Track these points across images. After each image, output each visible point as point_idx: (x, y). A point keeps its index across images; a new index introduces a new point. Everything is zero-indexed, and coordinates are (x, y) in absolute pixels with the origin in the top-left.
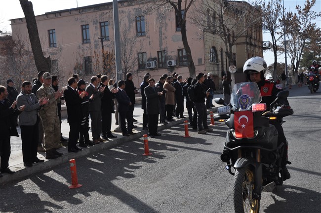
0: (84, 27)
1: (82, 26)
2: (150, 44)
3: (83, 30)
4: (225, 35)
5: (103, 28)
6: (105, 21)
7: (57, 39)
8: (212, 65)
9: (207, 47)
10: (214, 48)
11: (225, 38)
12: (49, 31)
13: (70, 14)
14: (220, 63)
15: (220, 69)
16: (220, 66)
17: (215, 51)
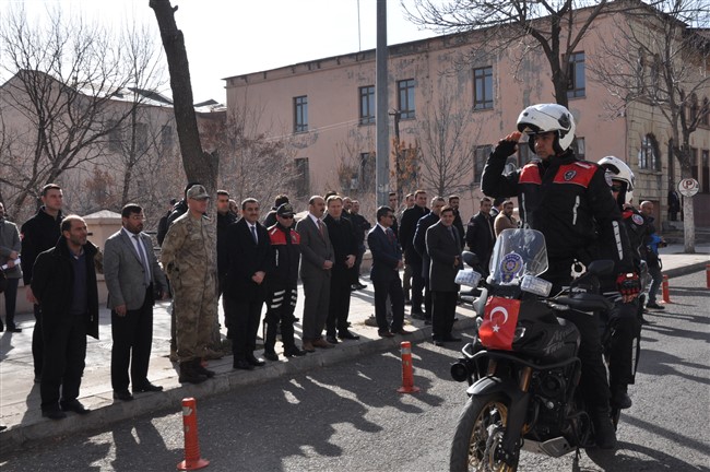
0: (364, 91)
1: (361, 89)
2: (502, 128)
3: (361, 96)
4: (673, 106)
5: (403, 92)
6: (407, 77)
7: (311, 115)
8: (643, 177)
9: (634, 135)
10: (651, 137)
11: (673, 115)
12: (295, 99)
13: (339, 63)
14: (665, 172)
15: (666, 186)
16: (666, 178)
17: (655, 145)
